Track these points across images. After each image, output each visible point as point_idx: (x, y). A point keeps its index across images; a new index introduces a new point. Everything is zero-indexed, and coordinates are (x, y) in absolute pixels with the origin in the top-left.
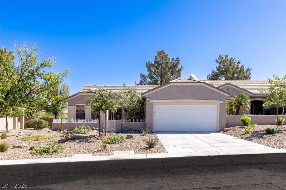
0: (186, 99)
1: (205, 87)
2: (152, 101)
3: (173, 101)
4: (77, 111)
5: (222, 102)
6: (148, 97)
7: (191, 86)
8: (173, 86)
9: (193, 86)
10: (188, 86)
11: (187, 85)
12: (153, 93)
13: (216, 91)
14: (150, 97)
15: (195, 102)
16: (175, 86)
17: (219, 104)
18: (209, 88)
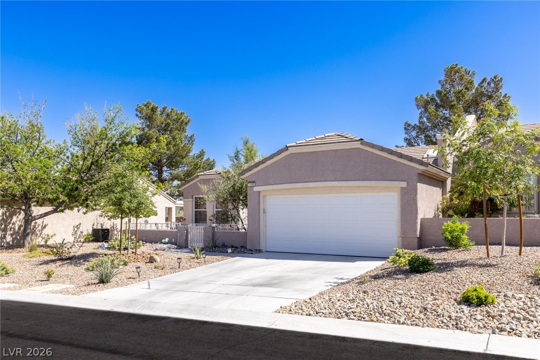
0: (321, 181)
1: (363, 149)
2: (256, 189)
3: (298, 187)
4: (195, 209)
5: (404, 184)
6: (251, 180)
7: (333, 150)
8: (296, 154)
9: (337, 150)
10: (326, 151)
11: (323, 149)
12: (258, 172)
13: (390, 159)
14: (253, 180)
15: (342, 187)
16: (299, 153)
17: (399, 189)
18: (373, 153)
